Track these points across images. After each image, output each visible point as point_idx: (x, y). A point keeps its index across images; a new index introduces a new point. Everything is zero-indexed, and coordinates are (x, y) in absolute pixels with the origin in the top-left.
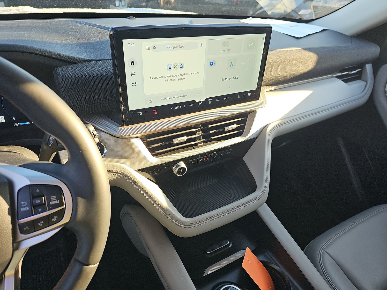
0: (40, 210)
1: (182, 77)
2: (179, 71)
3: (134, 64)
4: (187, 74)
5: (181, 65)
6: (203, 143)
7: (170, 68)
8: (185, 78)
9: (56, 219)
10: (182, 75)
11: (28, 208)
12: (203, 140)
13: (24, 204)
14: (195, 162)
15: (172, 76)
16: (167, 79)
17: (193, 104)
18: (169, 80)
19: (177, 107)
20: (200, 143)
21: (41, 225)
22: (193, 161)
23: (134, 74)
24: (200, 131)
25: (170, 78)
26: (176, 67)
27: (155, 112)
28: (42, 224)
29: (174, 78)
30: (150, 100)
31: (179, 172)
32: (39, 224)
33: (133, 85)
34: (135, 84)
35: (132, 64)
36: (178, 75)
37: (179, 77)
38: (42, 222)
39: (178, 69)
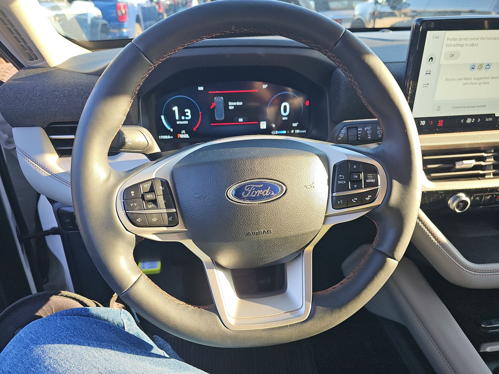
0: (355, 186)
1: (485, 81)
2: (483, 73)
3: (432, 61)
4: (493, 78)
5: (488, 65)
6: (493, 175)
7: (473, 68)
8: (488, 83)
9: (369, 199)
10: (486, 78)
11: (344, 182)
12: (494, 171)
13: (342, 177)
14: (481, 197)
15: (472, 79)
16: (465, 81)
17: (491, 119)
18: (468, 84)
19: (469, 121)
20: (489, 174)
21: (355, 202)
22: (478, 196)
23: (429, 73)
24: (492, 158)
25: (469, 81)
26: (481, 66)
27: (441, 123)
28: (355, 200)
29: (476, 81)
30: (439, 107)
31: (458, 206)
32: (353, 200)
33: (425, 86)
34: (427, 85)
35: (431, 60)
36: (481, 78)
37: (482, 81)
38: (356, 199)
39: (483, 70)
